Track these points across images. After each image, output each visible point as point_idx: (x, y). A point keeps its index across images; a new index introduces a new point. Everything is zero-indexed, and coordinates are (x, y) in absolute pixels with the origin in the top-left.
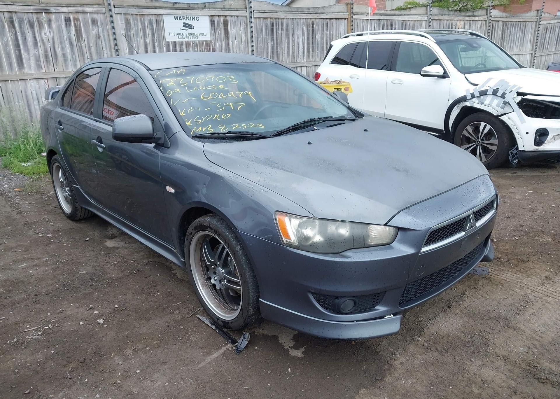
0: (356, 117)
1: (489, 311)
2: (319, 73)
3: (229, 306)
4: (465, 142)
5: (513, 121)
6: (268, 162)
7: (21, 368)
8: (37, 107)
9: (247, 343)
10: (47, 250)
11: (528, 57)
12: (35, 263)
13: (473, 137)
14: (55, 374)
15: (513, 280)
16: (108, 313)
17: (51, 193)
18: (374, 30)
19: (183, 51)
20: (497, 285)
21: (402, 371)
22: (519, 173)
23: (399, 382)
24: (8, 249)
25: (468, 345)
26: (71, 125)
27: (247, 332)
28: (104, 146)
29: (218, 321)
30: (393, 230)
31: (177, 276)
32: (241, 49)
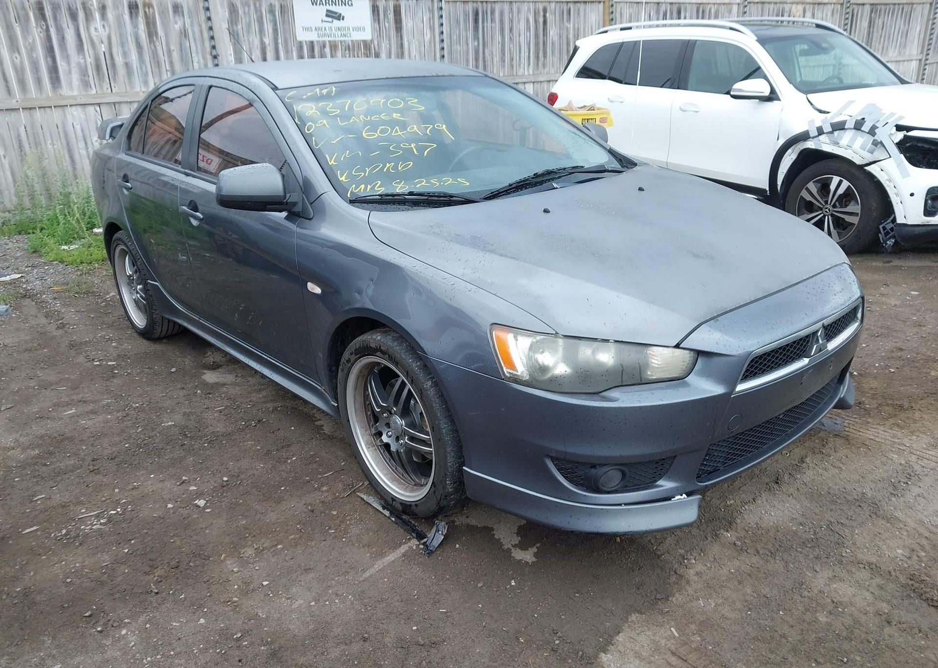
0: (623, 167)
1: (844, 490)
2: (556, 94)
3: (411, 478)
4: (804, 210)
5: (887, 174)
6: (478, 243)
7: (75, 575)
8: (84, 152)
9: (443, 537)
10: (108, 388)
11: (914, 65)
12: (90, 408)
13: (818, 202)
14: (131, 585)
15: (886, 439)
16: (212, 489)
17: (112, 294)
18: (650, 20)
19: (326, 57)
20: (859, 448)
21: (699, 586)
22: (896, 262)
23: (694, 604)
24: (45, 386)
25: (809, 546)
26: (142, 182)
27: (441, 521)
28: (202, 217)
29: (394, 503)
30: (688, 356)
31: (324, 430)
32: (423, 55)
